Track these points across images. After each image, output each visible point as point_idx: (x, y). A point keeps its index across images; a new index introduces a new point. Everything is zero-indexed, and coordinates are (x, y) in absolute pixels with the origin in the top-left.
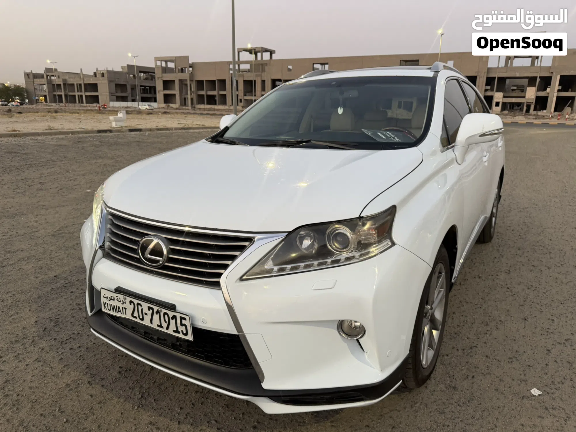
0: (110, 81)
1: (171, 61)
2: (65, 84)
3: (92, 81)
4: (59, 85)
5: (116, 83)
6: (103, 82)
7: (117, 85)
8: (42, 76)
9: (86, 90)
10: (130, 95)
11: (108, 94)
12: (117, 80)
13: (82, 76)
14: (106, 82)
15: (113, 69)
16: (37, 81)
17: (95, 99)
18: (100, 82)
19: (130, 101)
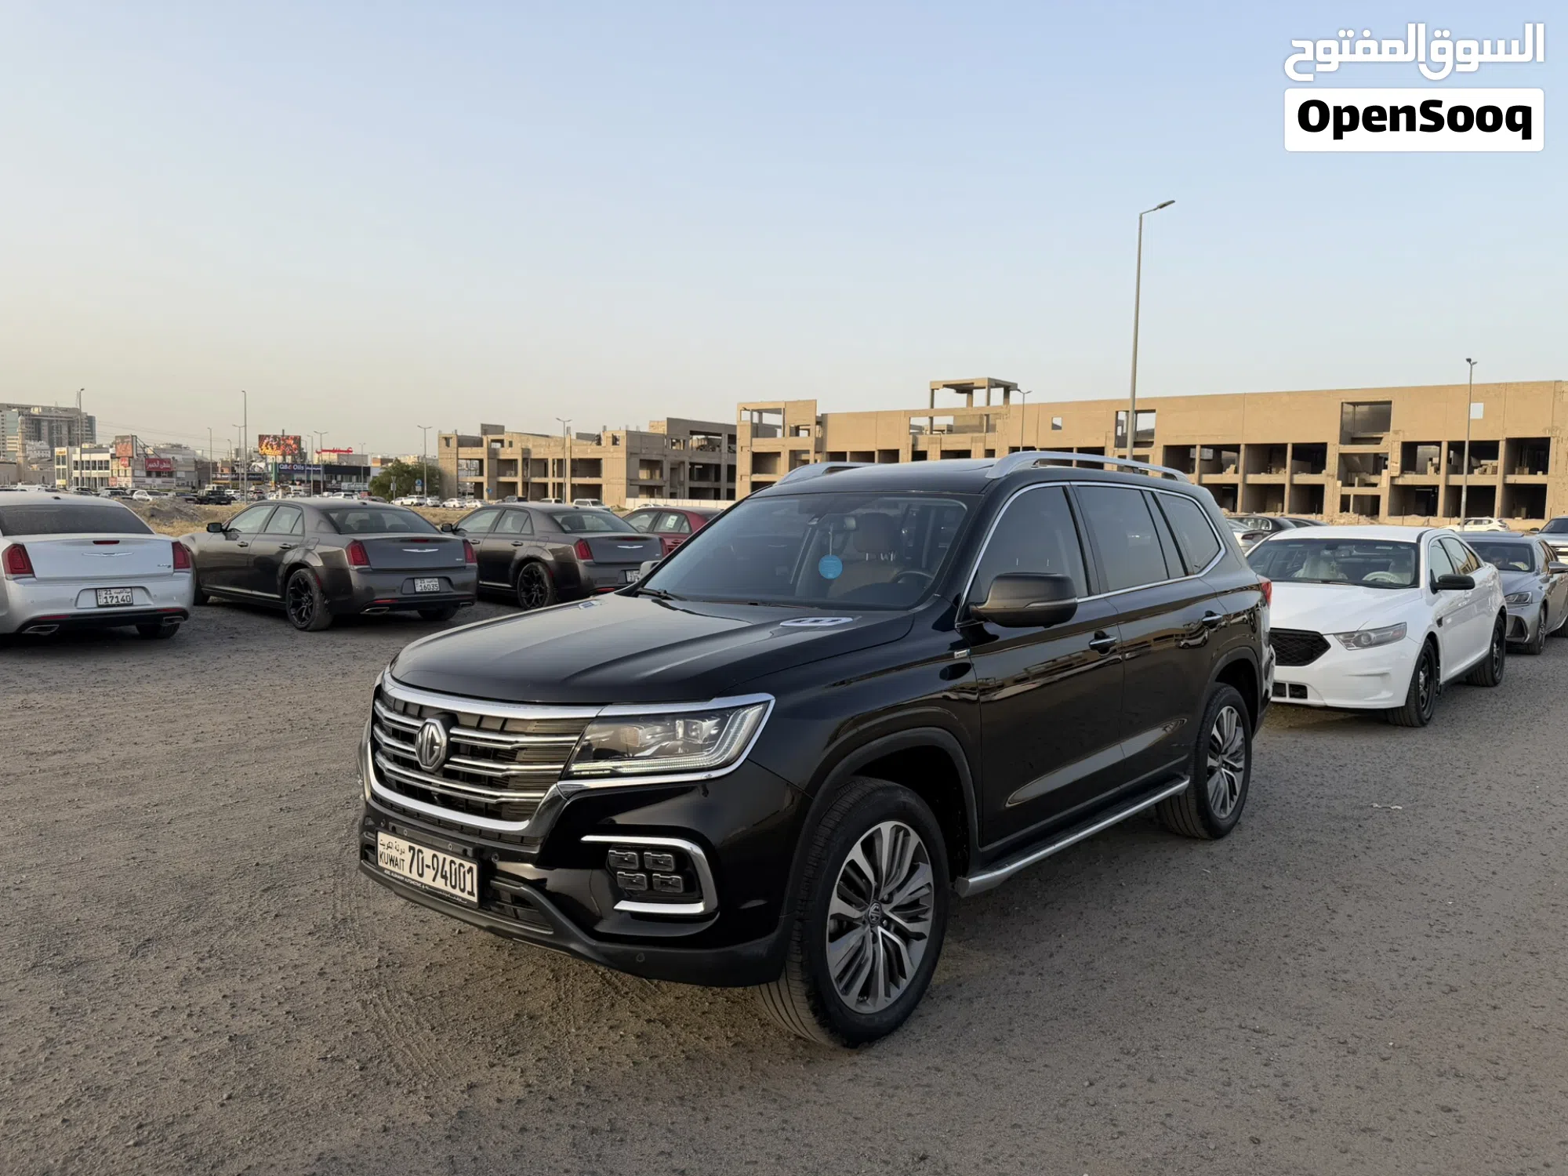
0: (630, 454)
1: (776, 411)
2: (525, 460)
3: (589, 452)
4: (511, 463)
5: (643, 457)
6: (615, 455)
7: (641, 460)
8: (478, 443)
9: (574, 474)
10: (668, 484)
11: (624, 481)
12: (644, 451)
13: (568, 444)
14: (623, 455)
15: (637, 427)
16: (467, 452)
17: (595, 492)
18: (610, 455)
19: (666, 498)
